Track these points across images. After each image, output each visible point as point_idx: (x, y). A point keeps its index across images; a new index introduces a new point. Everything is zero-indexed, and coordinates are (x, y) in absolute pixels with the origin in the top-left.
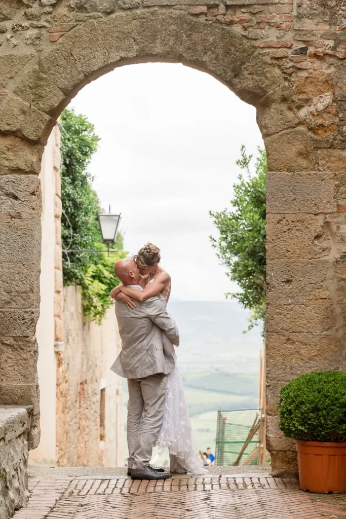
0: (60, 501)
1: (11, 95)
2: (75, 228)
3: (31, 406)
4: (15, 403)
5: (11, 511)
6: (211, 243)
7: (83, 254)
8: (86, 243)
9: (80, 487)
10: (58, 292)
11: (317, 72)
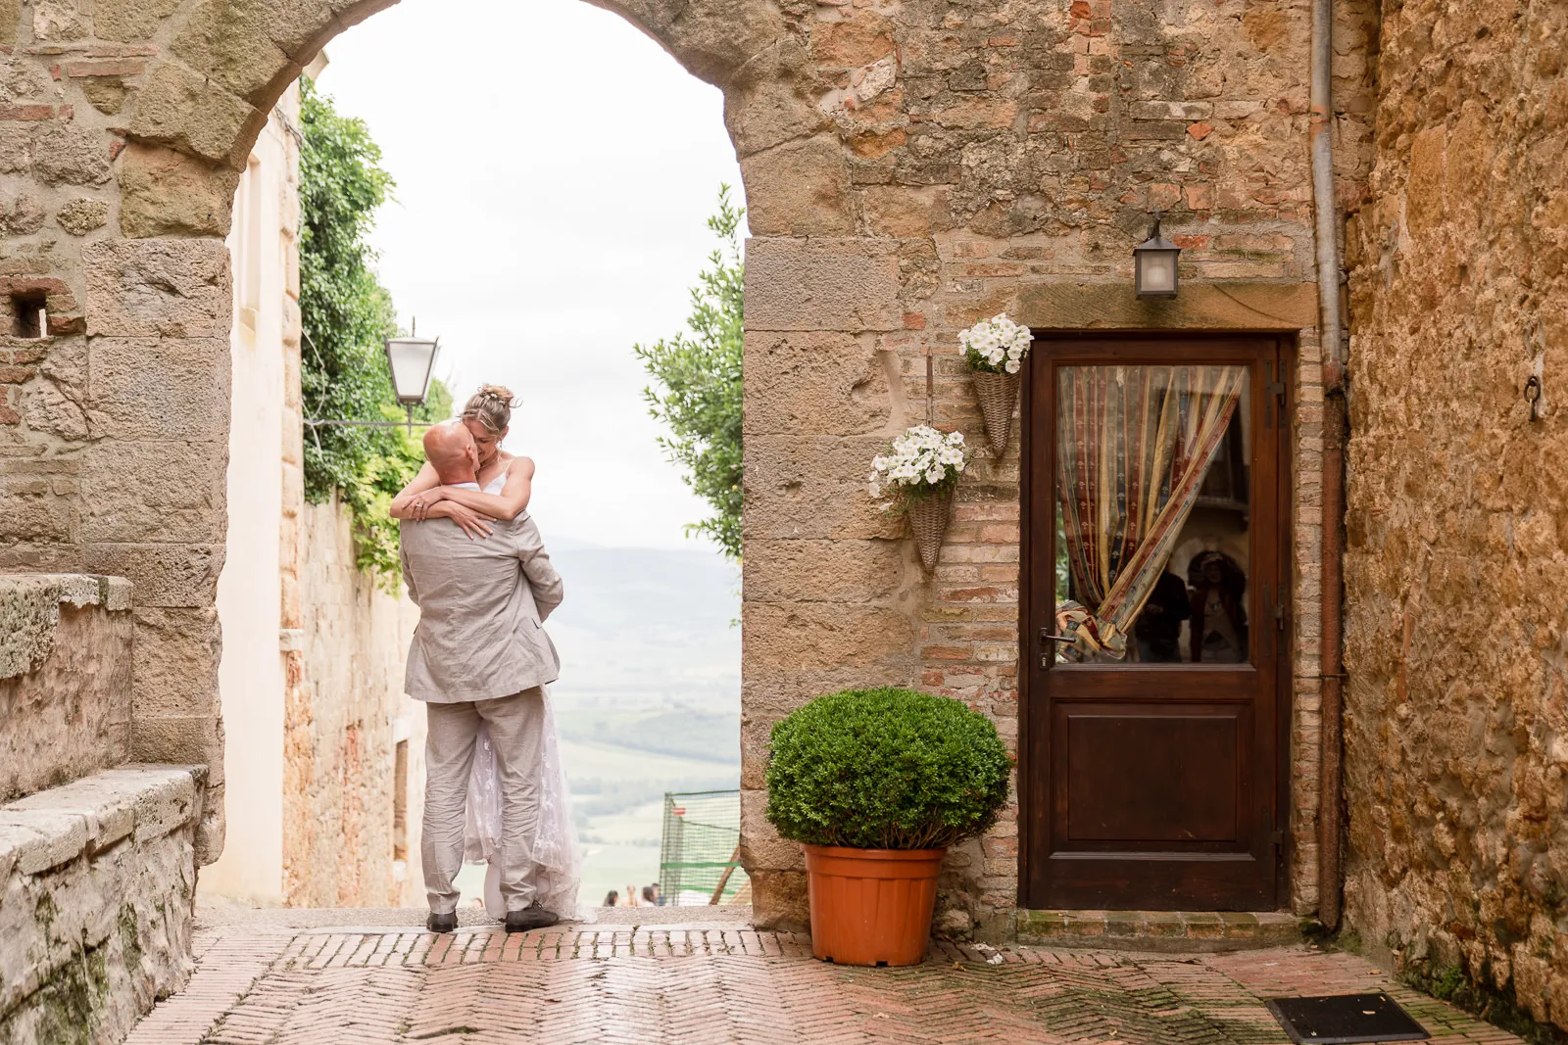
0: (264, 982)
1: (163, 57)
2: (334, 372)
3: (202, 767)
4: (166, 759)
5: (145, 1002)
6: (647, 406)
7: (351, 429)
8: (361, 406)
9: (311, 951)
10: (292, 515)
11: (861, 13)
